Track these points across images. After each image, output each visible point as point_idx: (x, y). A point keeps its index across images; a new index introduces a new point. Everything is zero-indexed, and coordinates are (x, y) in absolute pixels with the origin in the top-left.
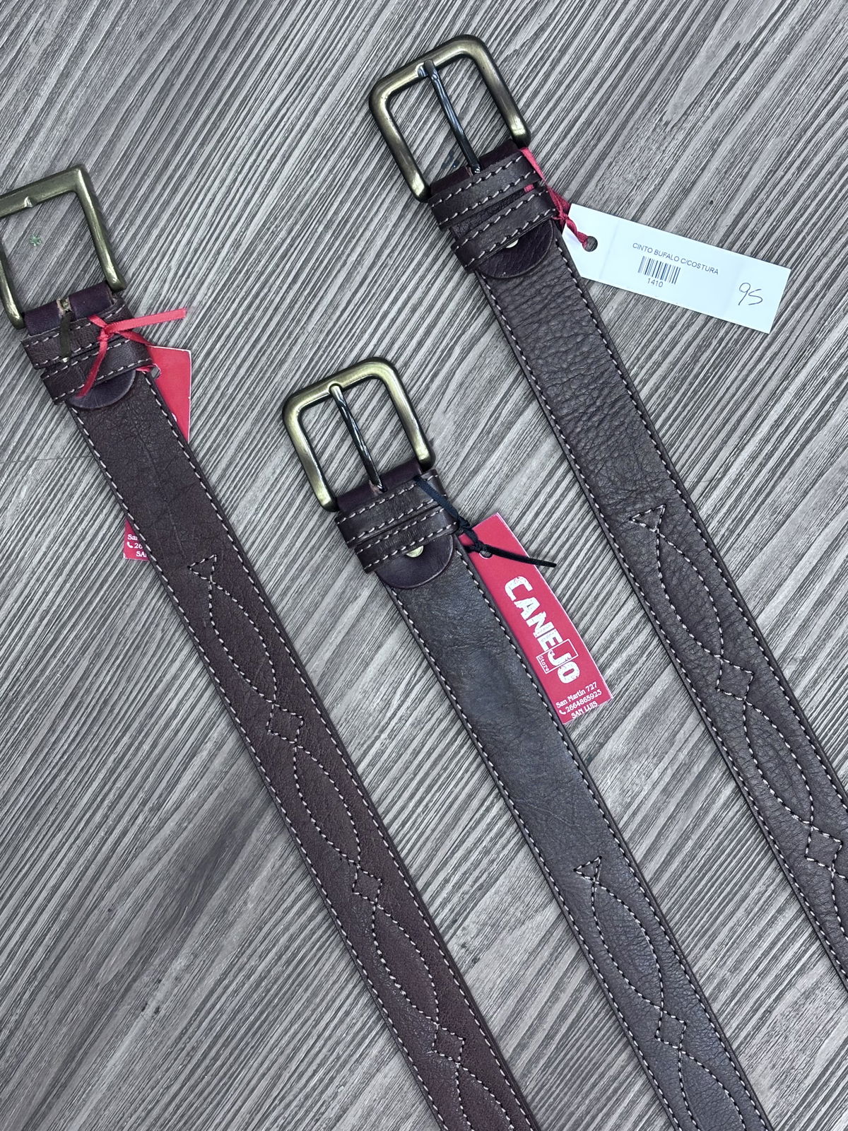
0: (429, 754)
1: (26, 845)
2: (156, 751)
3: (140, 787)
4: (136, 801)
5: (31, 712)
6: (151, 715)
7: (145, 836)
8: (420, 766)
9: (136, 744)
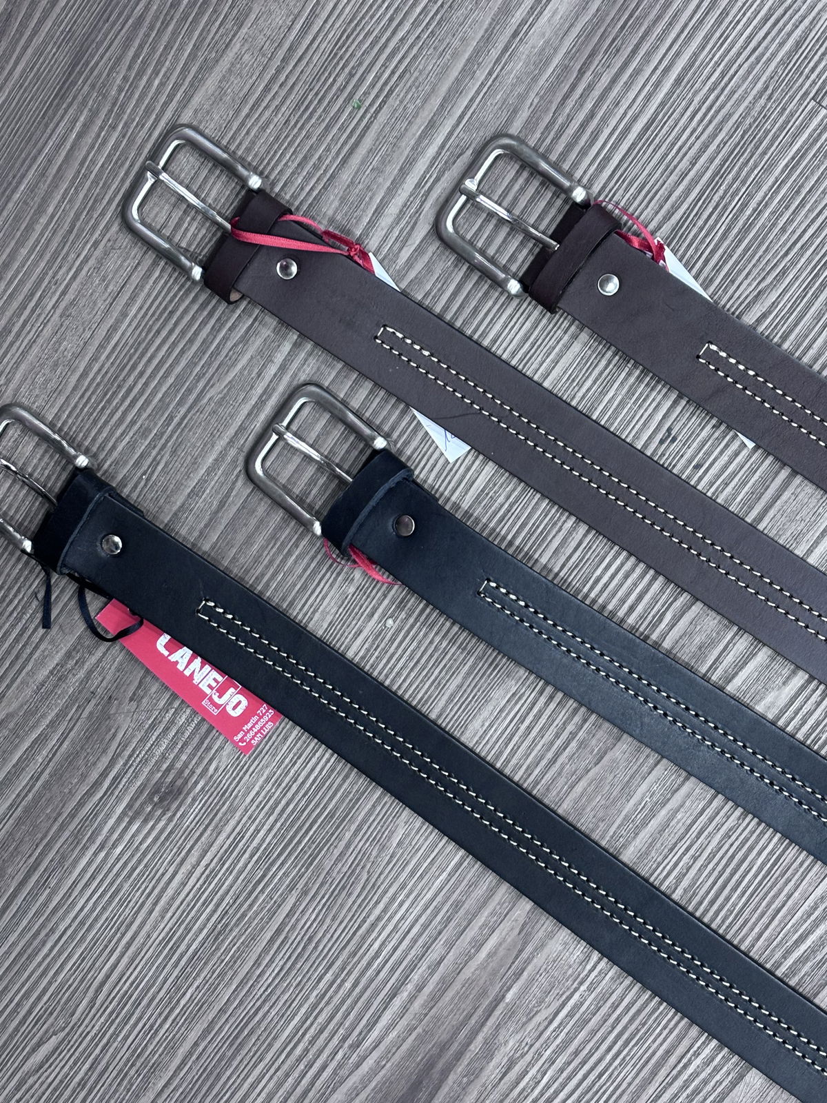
0: (628, 1008)
1: (228, 1073)
2: (358, 990)
3: (341, 1024)
4: (336, 1038)
5: (237, 945)
6: (354, 954)
7: (343, 1072)
8: (618, 1020)
9: (339, 981)
